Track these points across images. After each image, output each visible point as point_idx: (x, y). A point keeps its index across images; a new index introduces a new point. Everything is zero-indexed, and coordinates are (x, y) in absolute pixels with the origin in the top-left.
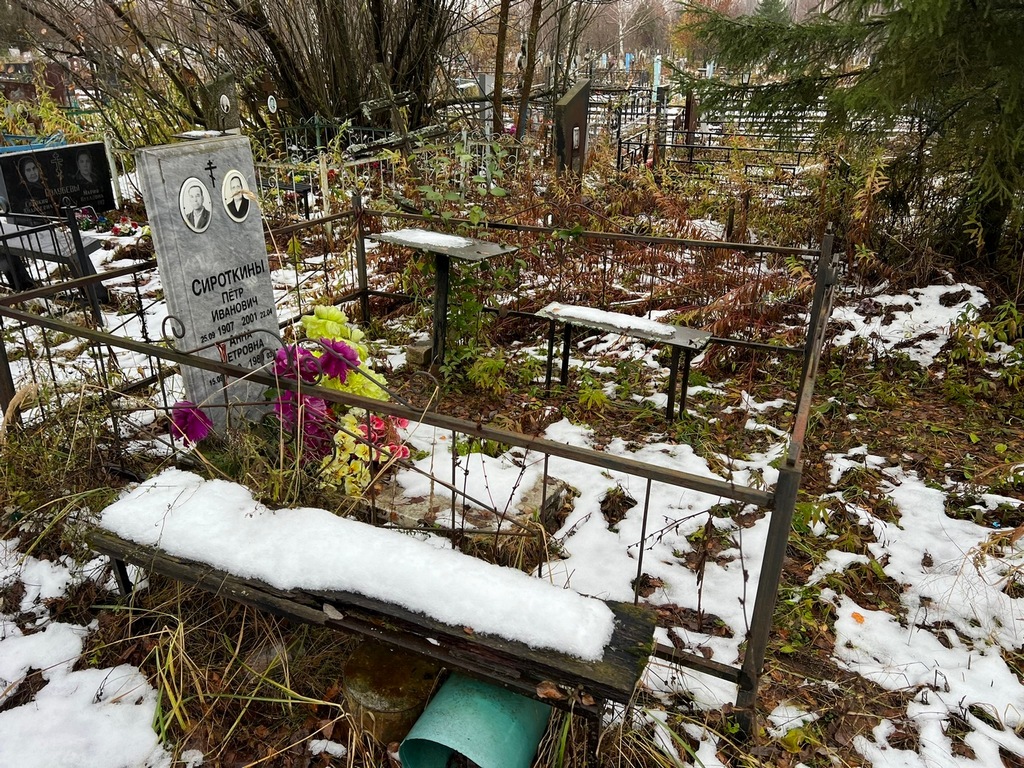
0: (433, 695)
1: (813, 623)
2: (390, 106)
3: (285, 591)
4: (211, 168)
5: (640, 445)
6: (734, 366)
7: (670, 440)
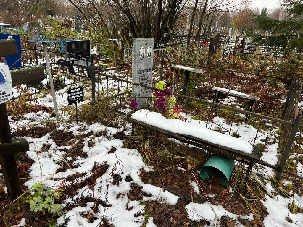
0: (207, 160)
1: (291, 167)
2: (170, 35)
3: (175, 133)
4: (146, 45)
5: (239, 124)
6: (261, 110)
7: (247, 124)
